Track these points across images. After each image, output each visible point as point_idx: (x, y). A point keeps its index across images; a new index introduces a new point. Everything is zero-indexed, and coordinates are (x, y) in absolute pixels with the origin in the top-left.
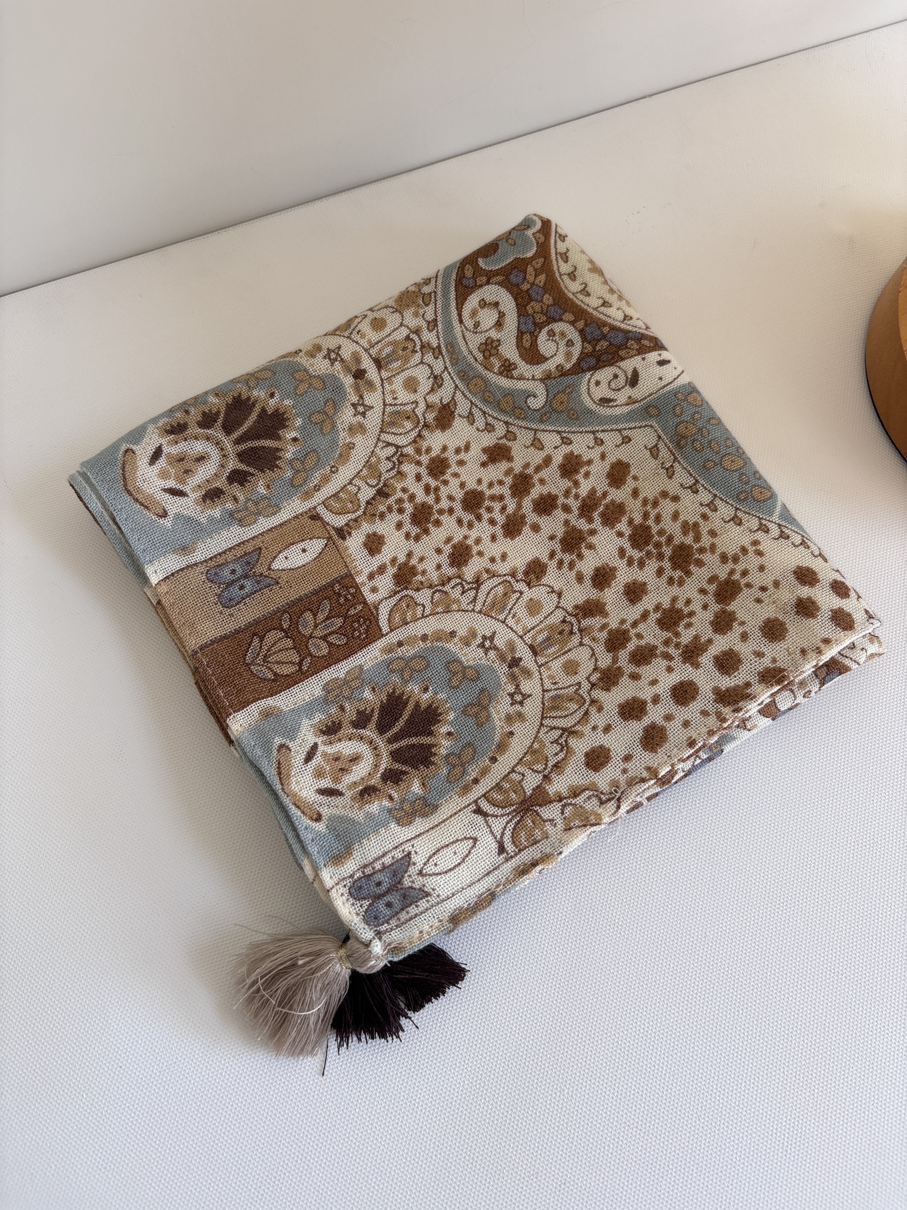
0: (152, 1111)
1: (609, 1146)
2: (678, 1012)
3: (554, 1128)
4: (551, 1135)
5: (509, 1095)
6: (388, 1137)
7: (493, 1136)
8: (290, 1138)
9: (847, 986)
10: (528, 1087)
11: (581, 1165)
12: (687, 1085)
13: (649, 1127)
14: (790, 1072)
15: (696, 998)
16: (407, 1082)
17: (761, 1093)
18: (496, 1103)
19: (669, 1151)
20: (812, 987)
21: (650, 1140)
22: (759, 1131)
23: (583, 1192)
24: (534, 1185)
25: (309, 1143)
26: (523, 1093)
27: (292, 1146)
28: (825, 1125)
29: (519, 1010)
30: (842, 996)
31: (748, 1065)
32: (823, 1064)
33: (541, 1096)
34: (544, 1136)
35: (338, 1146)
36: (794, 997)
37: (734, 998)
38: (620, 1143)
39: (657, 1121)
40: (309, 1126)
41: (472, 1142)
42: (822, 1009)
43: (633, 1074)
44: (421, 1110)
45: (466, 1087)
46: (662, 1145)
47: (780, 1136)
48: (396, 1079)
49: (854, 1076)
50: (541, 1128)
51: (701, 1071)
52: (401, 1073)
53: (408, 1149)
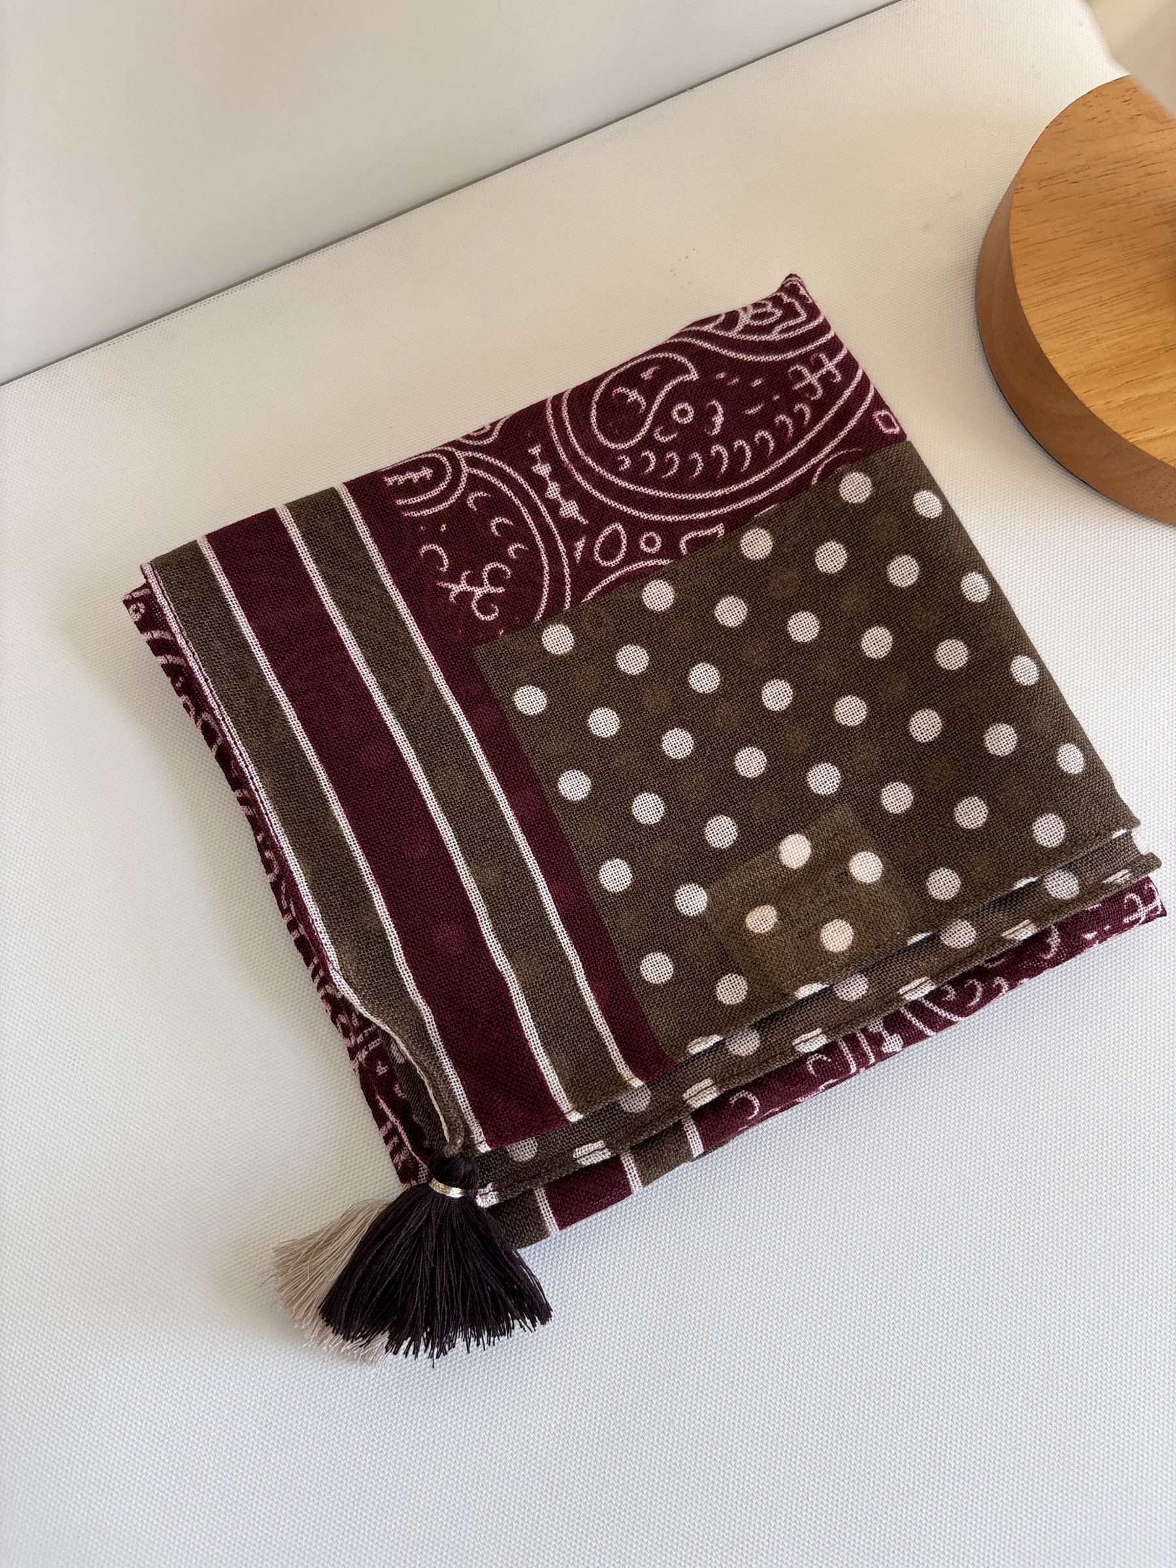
0: (165, 1506)
1: (733, 1483)
2: (807, 1309)
3: (664, 1469)
4: (662, 1478)
5: (606, 1435)
6: (463, 1503)
7: (591, 1487)
8: (340, 1519)
9: (1012, 1253)
10: (629, 1422)
11: (701, 1510)
12: (823, 1397)
13: (781, 1454)
14: (948, 1367)
15: (828, 1289)
16: (480, 1434)
17: (914, 1398)
18: (592, 1446)
19: (807, 1480)
20: (969, 1259)
21: (783, 1470)
22: (915, 1444)
23: (705, 1542)
24: (646, 1540)
25: (365, 1523)
26: (624, 1430)
27: (344, 1528)
28: (994, 1428)
29: (611, 1329)
30: (1007, 1266)
31: (896, 1364)
32: (988, 1352)
33: (647, 1431)
34: (653, 1480)
35: (401, 1521)
36: (948, 1274)
37: (875, 1284)
38: (747, 1478)
39: (790, 1446)
40: (363, 1502)
41: (566, 1497)
42: (983, 1286)
43: (757, 1392)
44: (500, 1466)
45: (553, 1431)
46: (798, 1474)
47: (940, 1448)
48: (465, 1432)
49: (1027, 1364)
50: (649, 1471)
51: (840, 1379)
52: (471, 1423)
53: (488, 1515)
